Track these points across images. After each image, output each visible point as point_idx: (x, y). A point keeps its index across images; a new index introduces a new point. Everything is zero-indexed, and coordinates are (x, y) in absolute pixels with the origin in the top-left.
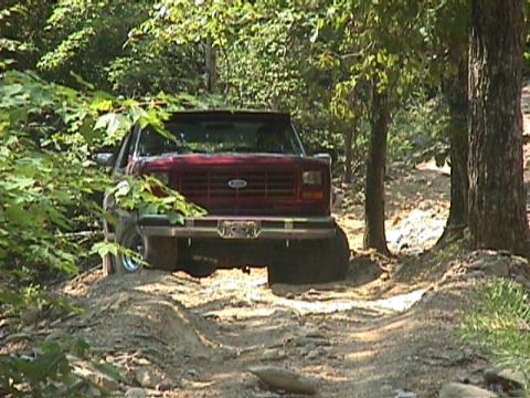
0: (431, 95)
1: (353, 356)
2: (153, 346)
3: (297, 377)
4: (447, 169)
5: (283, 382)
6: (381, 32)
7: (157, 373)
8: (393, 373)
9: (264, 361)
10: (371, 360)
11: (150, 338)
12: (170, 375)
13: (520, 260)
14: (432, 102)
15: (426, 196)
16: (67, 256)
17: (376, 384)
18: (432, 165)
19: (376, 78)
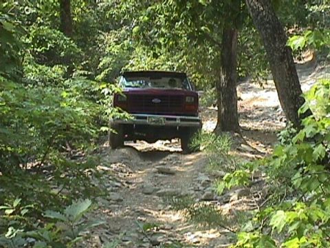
0: (213, 87)
1: (186, 163)
2: (127, 161)
3: (169, 169)
4: (216, 108)
5: (166, 171)
6: (197, 67)
7: (128, 169)
8: (198, 168)
9: (160, 165)
10: (192, 164)
11: (127, 159)
12: (132, 169)
13: (236, 134)
14: (214, 89)
15: (212, 116)
16: (93, 131)
17: (193, 171)
18: (212, 108)
19: (195, 81)
